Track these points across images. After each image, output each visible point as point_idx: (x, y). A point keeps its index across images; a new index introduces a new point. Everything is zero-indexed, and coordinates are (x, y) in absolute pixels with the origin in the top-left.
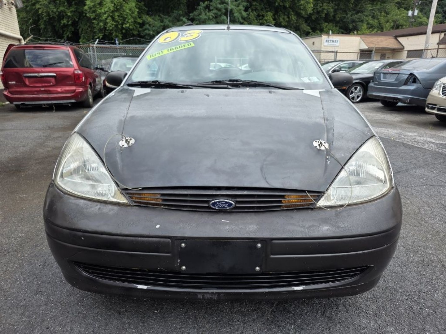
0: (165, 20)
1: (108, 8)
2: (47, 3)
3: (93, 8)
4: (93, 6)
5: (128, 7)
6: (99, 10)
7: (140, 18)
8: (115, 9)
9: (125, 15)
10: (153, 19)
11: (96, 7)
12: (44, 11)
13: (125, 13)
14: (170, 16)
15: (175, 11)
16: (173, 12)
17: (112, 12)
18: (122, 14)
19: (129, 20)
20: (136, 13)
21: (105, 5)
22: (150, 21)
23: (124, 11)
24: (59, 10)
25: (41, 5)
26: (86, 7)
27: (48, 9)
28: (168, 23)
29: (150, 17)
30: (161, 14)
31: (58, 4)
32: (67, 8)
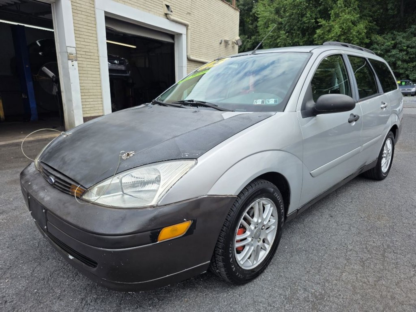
0: (398, 37)
1: (335, 33)
2: (286, 37)
3: (322, 35)
4: (322, 33)
5: (356, 30)
6: (326, 37)
7: (367, 38)
8: (342, 33)
9: (351, 37)
10: (384, 38)
11: (325, 34)
12: (282, 44)
13: (351, 35)
14: (405, 32)
15: (412, 26)
16: (411, 28)
17: (339, 36)
18: (348, 37)
19: (354, 41)
20: (363, 34)
21: (334, 30)
22: (380, 40)
23: (351, 34)
24: (294, 41)
25: (281, 39)
26: (316, 36)
27: (286, 42)
28: (402, 40)
29: (380, 36)
30: (394, 32)
31: (294, 36)
32: (300, 39)
